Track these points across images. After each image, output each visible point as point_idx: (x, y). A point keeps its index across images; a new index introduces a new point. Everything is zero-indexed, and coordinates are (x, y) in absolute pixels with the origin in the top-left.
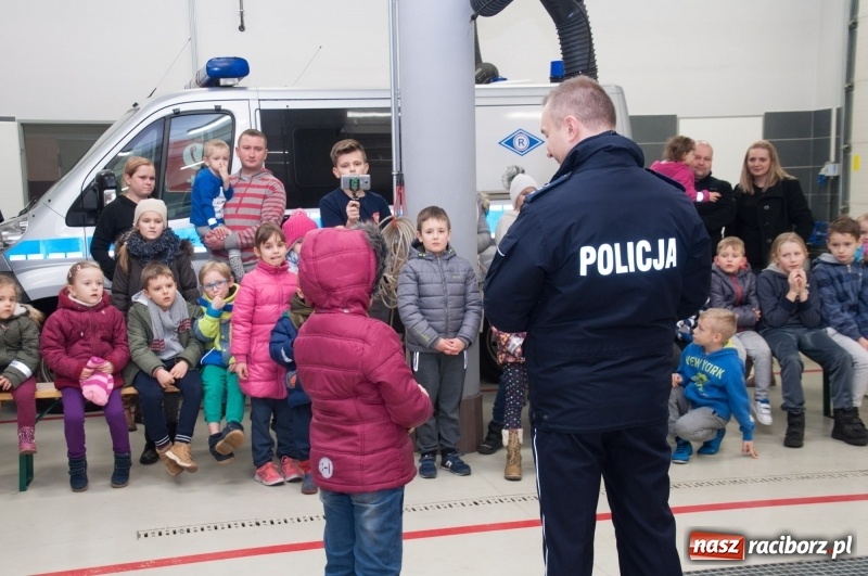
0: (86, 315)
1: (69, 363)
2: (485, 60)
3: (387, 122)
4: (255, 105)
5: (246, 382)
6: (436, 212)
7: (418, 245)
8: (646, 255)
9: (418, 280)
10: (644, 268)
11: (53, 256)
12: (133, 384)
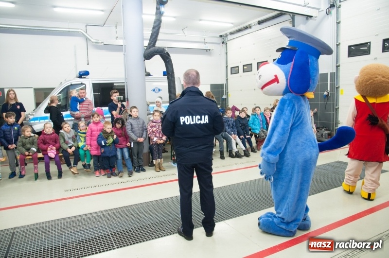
0: (48, 136)
1: (44, 147)
2: (147, 71)
3: (124, 86)
4: (91, 82)
5: (90, 151)
6: (135, 107)
7: (130, 115)
8: (198, 120)
9: (131, 125)
10: (199, 123)
11: (41, 121)
12: (62, 153)
